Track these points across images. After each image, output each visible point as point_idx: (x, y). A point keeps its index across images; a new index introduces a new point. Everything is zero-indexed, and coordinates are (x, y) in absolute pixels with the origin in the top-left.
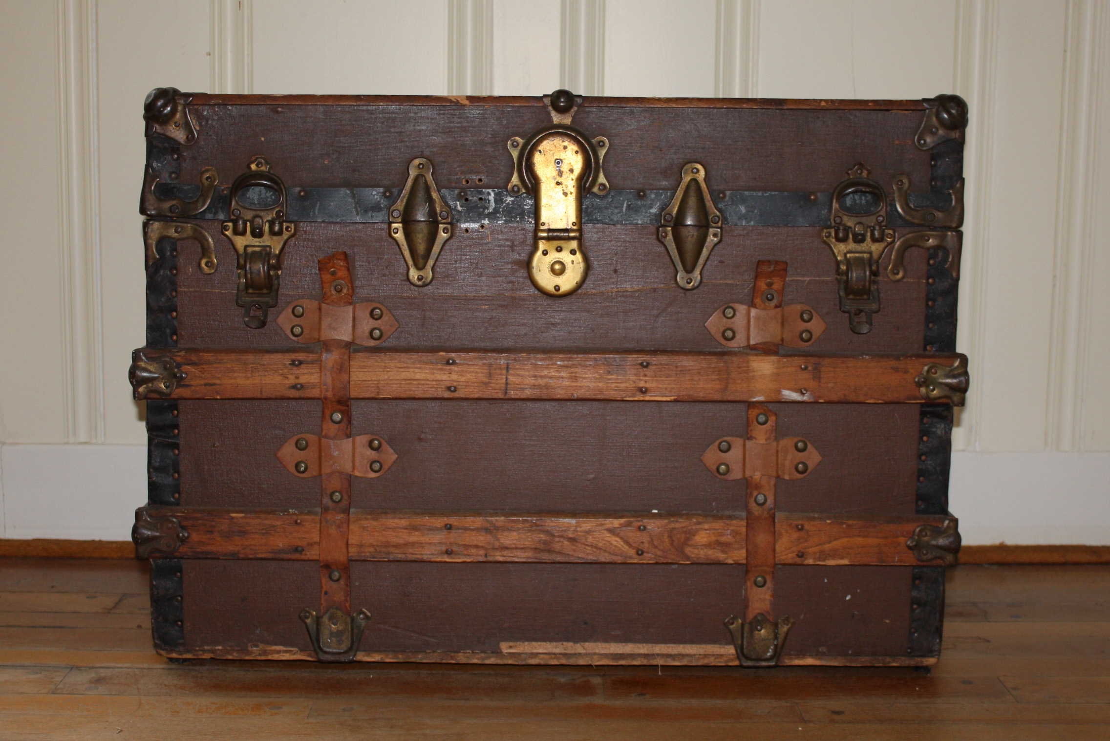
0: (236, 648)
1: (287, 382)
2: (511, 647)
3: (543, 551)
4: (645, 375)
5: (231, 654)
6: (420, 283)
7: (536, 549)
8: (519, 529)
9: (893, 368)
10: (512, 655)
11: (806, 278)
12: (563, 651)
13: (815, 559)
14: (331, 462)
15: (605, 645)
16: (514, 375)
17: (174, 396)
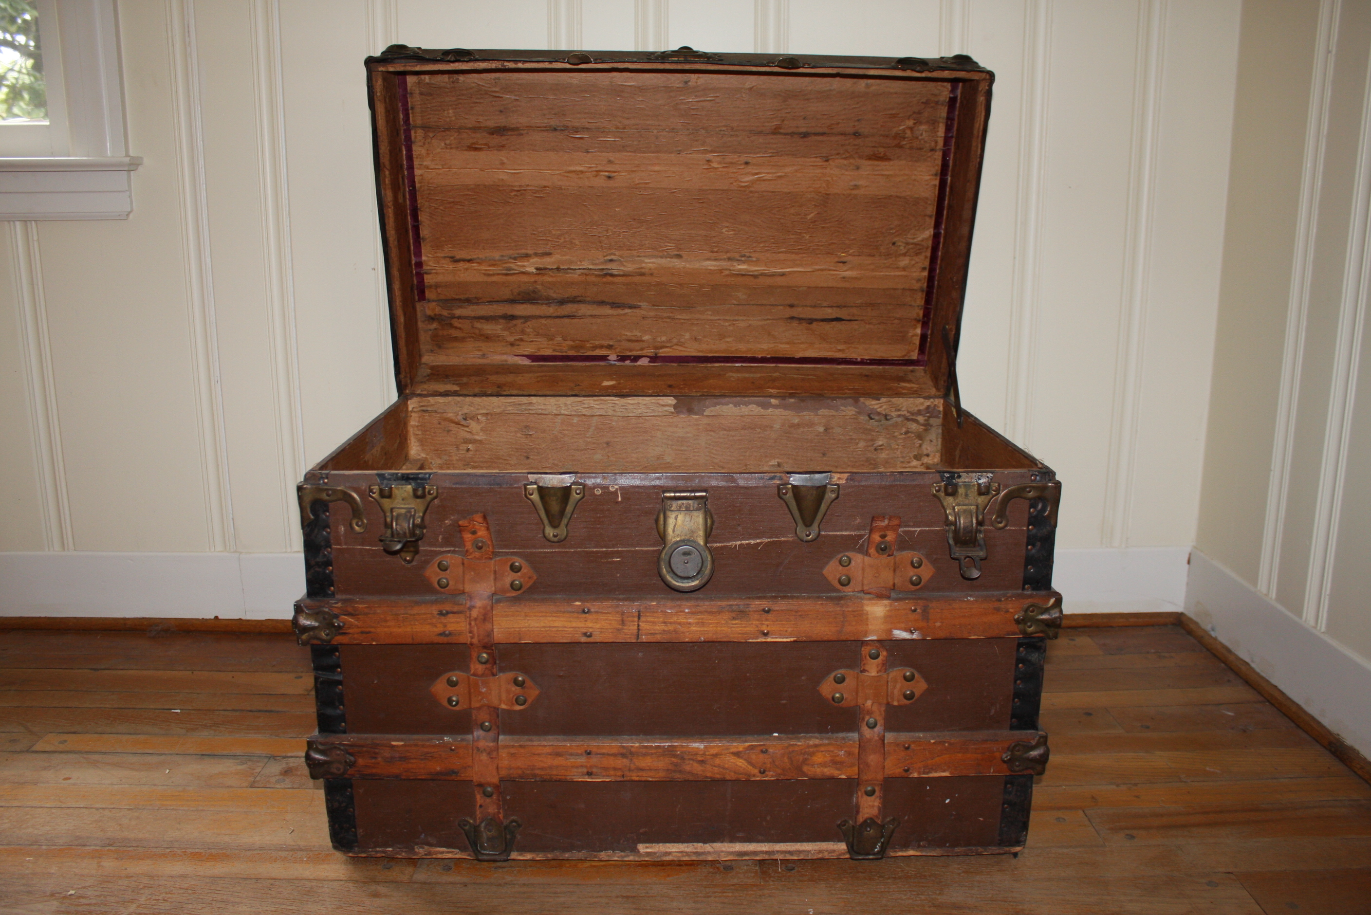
0: (404, 850)
1: (435, 629)
2: (647, 847)
3: (674, 771)
4: (767, 620)
5: (400, 855)
6: (556, 539)
7: (668, 770)
8: (652, 754)
9: (995, 609)
10: (648, 854)
11: (916, 529)
12: (694, 850)
13: (919, 773)
14: (480, 697)
15: (731, 845)
16: (647, 622)
17: (334, 642)
